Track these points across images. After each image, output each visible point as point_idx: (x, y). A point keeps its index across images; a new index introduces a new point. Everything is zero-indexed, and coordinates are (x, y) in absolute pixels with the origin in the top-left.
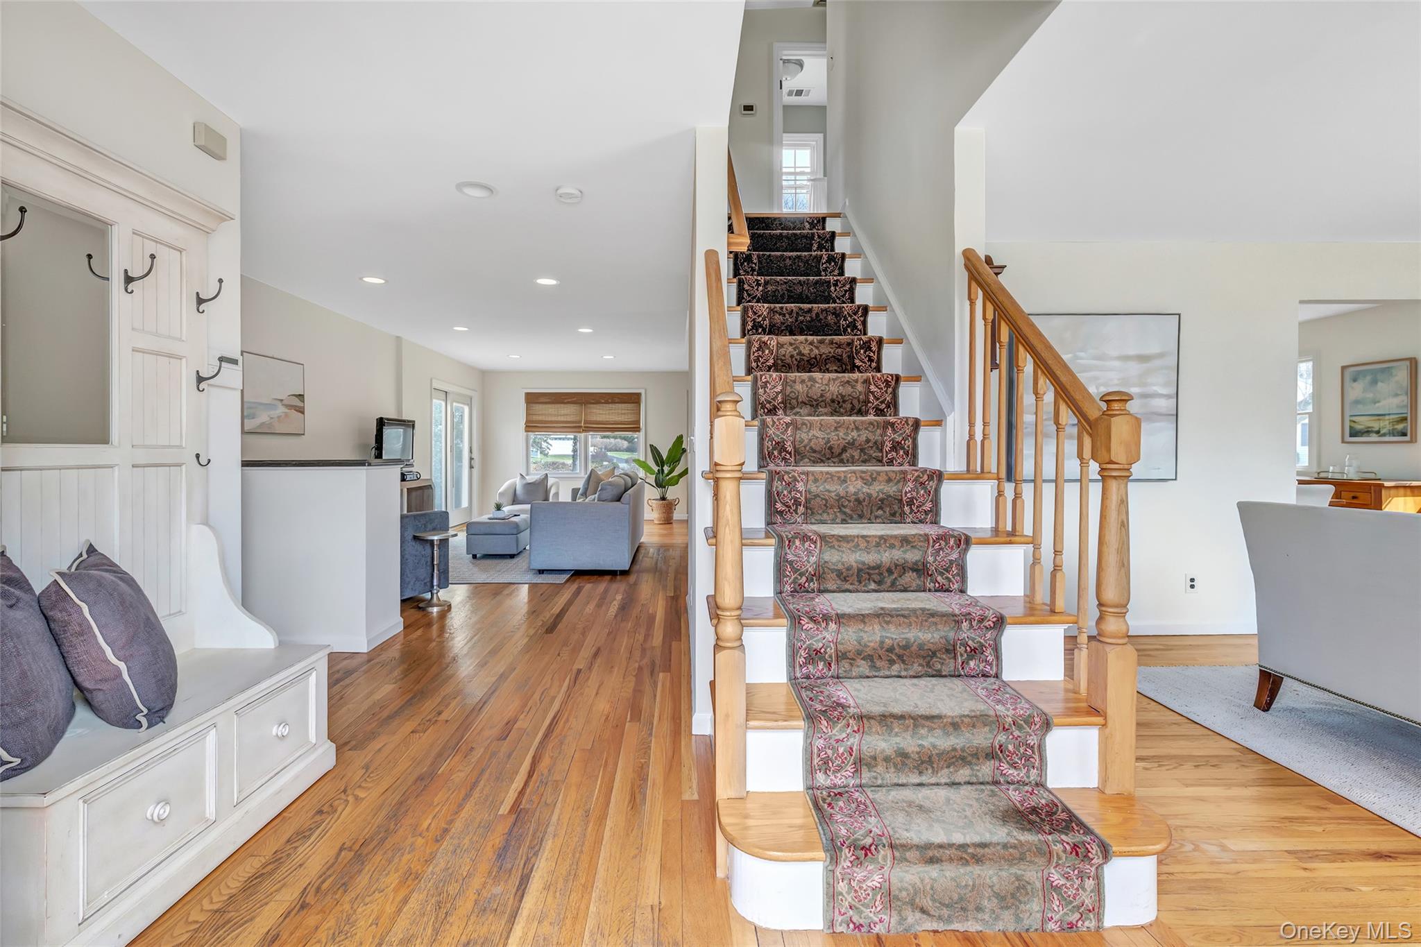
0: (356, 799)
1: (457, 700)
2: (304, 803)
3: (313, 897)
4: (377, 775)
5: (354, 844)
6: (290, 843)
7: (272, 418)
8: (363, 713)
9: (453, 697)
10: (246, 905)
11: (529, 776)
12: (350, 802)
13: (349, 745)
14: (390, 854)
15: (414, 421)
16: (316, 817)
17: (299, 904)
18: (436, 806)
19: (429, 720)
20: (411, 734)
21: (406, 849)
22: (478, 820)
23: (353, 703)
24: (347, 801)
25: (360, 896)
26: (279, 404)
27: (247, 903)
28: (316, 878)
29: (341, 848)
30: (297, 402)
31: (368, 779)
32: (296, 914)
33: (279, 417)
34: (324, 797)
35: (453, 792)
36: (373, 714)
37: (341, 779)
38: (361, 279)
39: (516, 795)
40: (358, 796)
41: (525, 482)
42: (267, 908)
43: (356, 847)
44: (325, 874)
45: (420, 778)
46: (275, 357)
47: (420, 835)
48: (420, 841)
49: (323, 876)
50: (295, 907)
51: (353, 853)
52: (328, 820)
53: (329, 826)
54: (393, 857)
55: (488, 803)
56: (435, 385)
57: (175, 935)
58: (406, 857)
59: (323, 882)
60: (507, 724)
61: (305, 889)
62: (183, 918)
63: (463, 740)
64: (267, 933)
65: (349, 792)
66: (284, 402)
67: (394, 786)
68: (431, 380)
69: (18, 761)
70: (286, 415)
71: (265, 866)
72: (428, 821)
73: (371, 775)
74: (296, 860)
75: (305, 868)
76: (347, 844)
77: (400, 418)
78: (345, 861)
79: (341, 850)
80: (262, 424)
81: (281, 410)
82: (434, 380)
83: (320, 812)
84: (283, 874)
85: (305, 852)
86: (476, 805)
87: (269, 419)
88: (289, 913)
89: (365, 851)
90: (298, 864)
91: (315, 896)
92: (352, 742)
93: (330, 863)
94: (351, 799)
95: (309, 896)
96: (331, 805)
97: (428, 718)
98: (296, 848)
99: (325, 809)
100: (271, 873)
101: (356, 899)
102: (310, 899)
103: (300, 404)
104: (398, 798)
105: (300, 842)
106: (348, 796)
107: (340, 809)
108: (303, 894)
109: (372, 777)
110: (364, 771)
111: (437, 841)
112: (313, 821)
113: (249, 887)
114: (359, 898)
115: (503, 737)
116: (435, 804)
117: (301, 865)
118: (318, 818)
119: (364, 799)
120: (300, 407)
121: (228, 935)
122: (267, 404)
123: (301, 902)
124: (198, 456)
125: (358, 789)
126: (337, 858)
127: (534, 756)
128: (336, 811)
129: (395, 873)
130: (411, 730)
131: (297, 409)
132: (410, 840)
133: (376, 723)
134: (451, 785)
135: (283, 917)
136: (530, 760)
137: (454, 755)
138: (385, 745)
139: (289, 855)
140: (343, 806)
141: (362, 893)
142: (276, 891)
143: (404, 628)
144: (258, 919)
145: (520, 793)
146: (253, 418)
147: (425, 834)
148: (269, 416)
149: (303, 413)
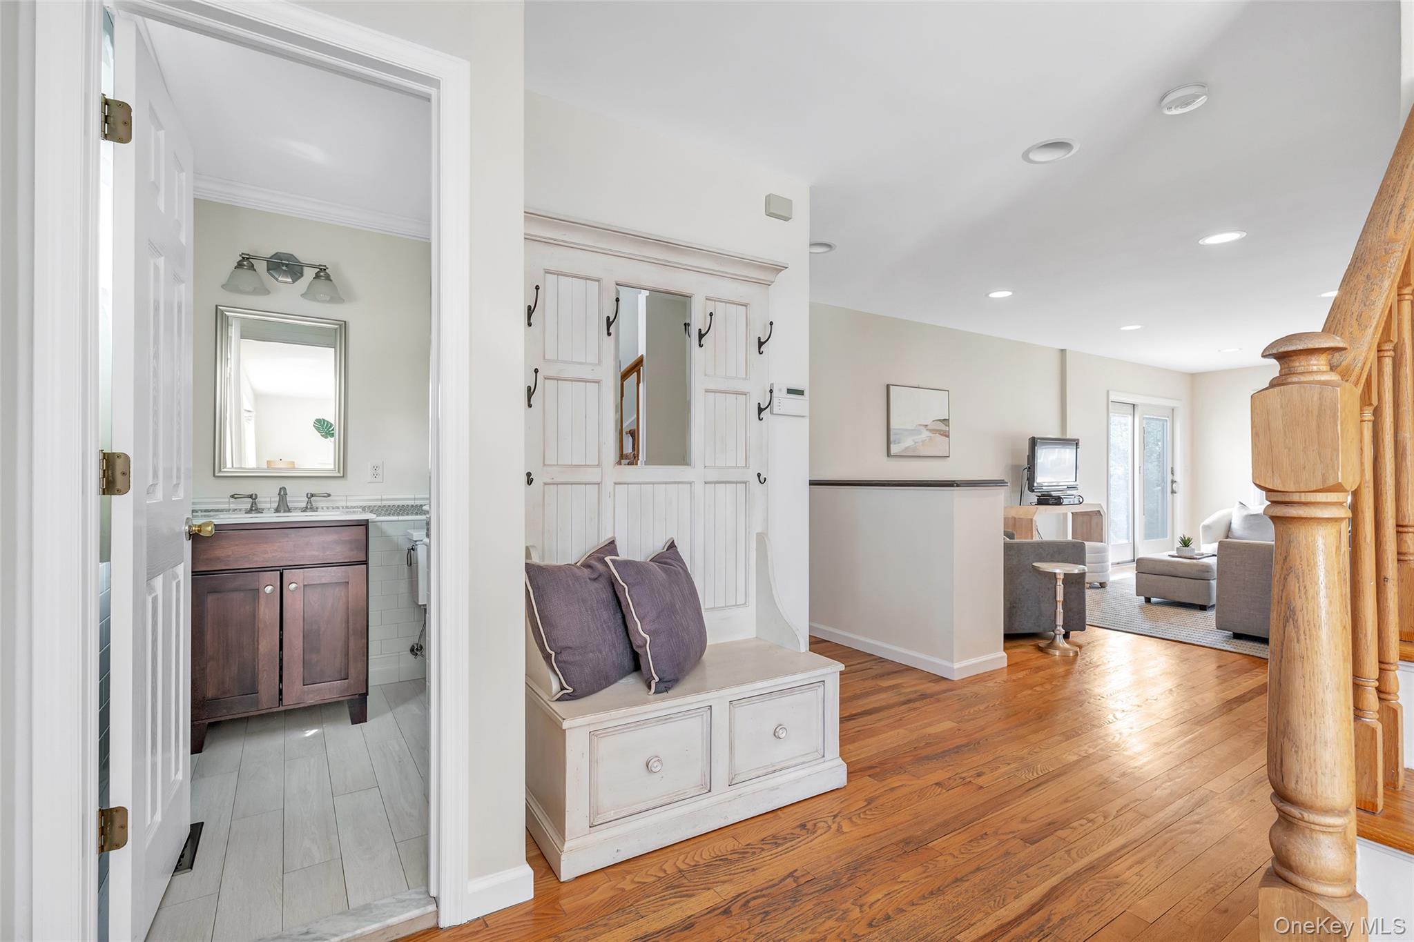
0: (838, 830)
1: (1009, 767)
2: (798, 810)
3: (738, 908)
4: (873, 815)
5: (803, 876)
6: (763, 842)
7: (916, 442)
8: (908, 742)
9: (1008, 762)
10: (697, 880)
11: (1028, 911)
12: (832, 830)
13: (871, 771)
14: (820, 909)
15: (1078, 440)
16: (796, 829)
17: (724, 908)
18: (898, 882)
19: (963, 779)
20: (934, 786)
21: (837, 913)
22: (929, 929)
23: (906, 729)
24: (830, 827)
25: (768, 935)
26: (923, 429)
27: (699, 879)
28: (753, 890)
29: (791, 873)
30: (942, 427)
31: (862, 816)
32: (716, 916)
33: (923, 441)
34: (816, 812)
35: (927, 877)
36: (915, 748)
37: (842, 802)
38: (987, 295)
39: (994, 926)
40: (841, 828)
41: (1245, 513)
42: (707, 893)
43: (802, 881)
44: (762, 891)
45: (907, 842)
46: (920, 386)
47: (861, 906)
48: (856, 913)
49: (759, 893)
50: (721, 907)
51: (795, 885)
52: (804, 837)
53: (799, 845)
54: (821, 914)
55: (955, 915)
56: (1112, 398)
57: (649, 873)
58: (831, 923)
59: (755, 898)
60: (1049, 824)
61: (740, 895)
62: (660, 862)
63: (986, 818)
64: (689, 917)
65: (838, 819)
66: (928, 427)
67: (878, 835)
68: (1108, 392)
69: (571, 690)
70: (931, 439)
71: (734, 852)
72: (879, 896)
73: (867, 812)
74: (755, 862)
75: (753, 874)
76: (798, 872)
77: (1064, 437)
78: (785, 889)
79: (791, 875)
80: (907, 448)
81: (926, 434)
82: (1110, 393)
83: (803, 826)
84: (737, 869)
85: (765, 859)
86: (939, 908)
87: (913, 443)
88: (714, 910)
89: (806, 890)
90: (752, 867)
91: (740, 908)
92: (876, 769)
93: (773, 882)
94: (834, 827)
95: (736, 904)
96: (815, 825)
97: (963, 775)
98: (763, 850)
99: (809, 826)
100: (732, 862)
101: (763, 936)
102: (735, 909)
103: (946, 428)
104: (870, 851)
105: (769, 846)
106: (834, 822)
107: (819, 832)
108: (735, 899)
109: (866, 815)
110: (866, 803)
111: (870, 925)
112: (792, 831)
113: (711, 865)
114: (766, 937)
115: (1030, 840)
116: (898, 880)
117: (754, 870)
118: (798, 831)
119: (844, 833)
120: (944, 431)
121: (670, 898)
122: (912, 430)
123: (727, 906)
124: (759, 475)
125: (846, 821)
126: (780, 882)
127: (1055, 887)
128: (815, 832)
129: (810, 933)
130: (936, 782)
131: (942, 433)
132: (848, 905)
133: (911, 758)
134: (931, 866)
135: (707, 911)
136: (1047, 889)
137: (960, 833)
138: (902, 786)
139: (754, 853)
140: (825, 830)
141: (772, 933)
142: (722, 882)
143: (1008, 666)
144: (694, 899)
145: (1002, 927)
146: (899, 443)
147: (866, 908)
148: (913, 441)
149: (948, 436)
